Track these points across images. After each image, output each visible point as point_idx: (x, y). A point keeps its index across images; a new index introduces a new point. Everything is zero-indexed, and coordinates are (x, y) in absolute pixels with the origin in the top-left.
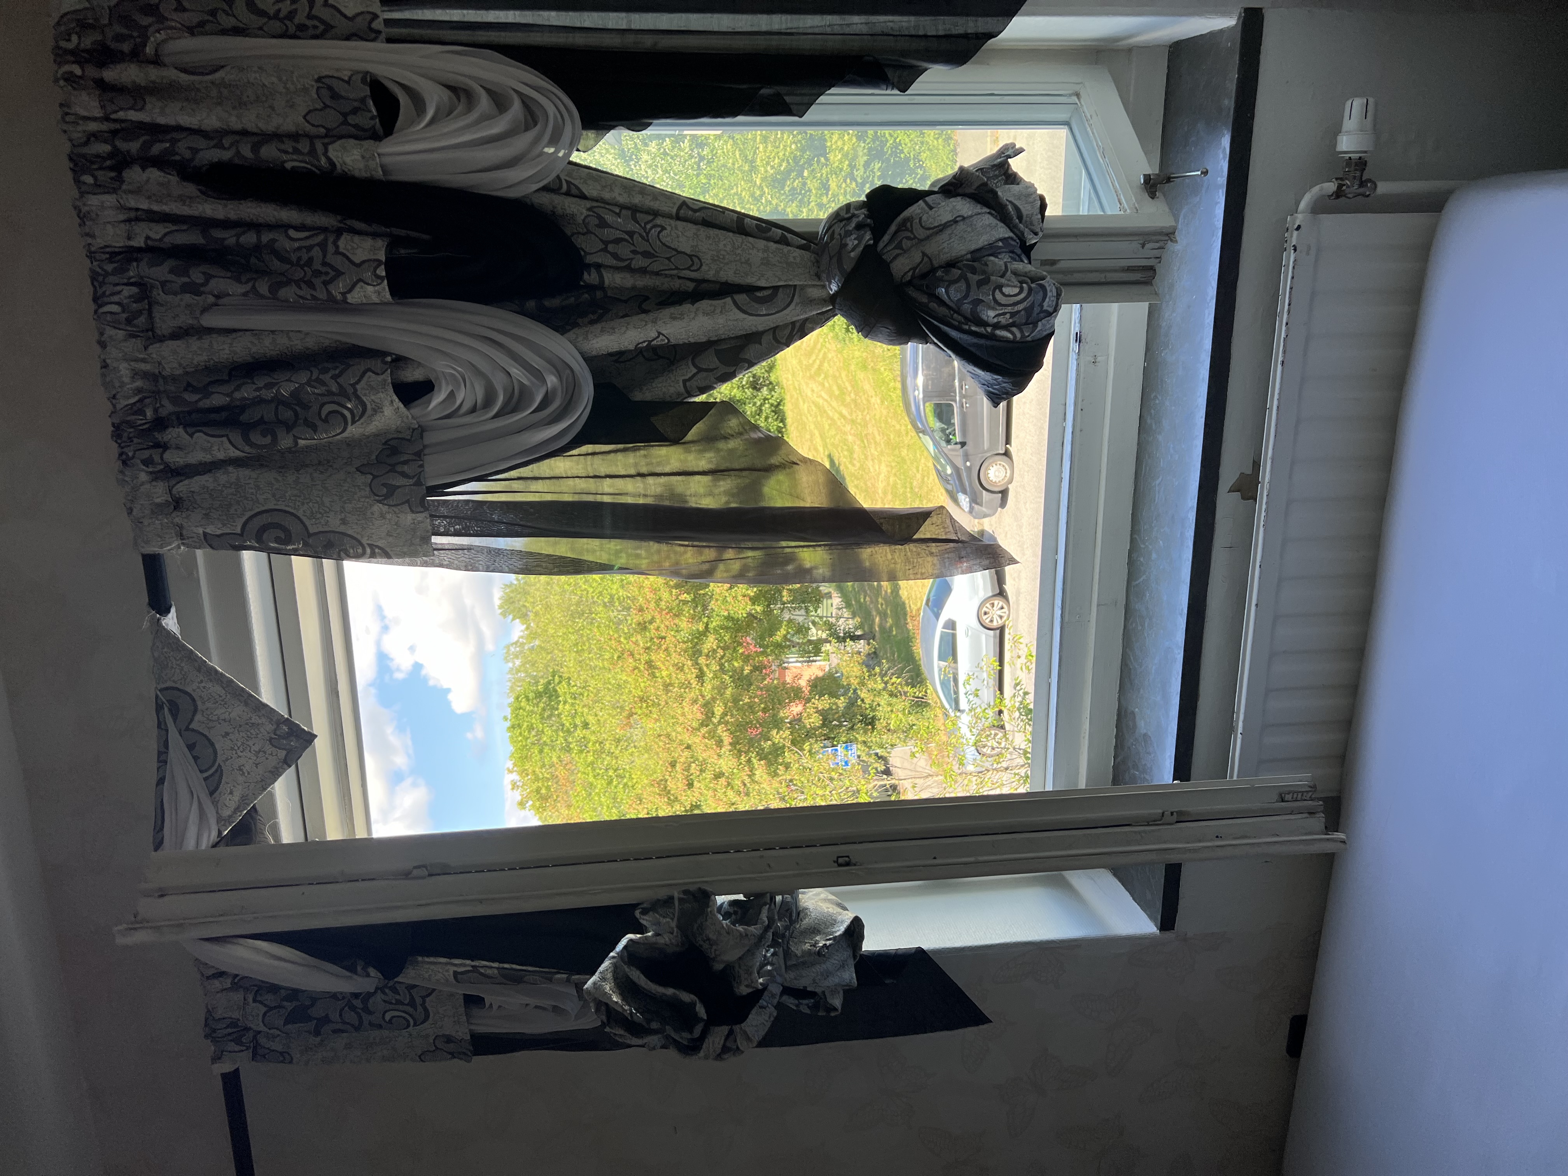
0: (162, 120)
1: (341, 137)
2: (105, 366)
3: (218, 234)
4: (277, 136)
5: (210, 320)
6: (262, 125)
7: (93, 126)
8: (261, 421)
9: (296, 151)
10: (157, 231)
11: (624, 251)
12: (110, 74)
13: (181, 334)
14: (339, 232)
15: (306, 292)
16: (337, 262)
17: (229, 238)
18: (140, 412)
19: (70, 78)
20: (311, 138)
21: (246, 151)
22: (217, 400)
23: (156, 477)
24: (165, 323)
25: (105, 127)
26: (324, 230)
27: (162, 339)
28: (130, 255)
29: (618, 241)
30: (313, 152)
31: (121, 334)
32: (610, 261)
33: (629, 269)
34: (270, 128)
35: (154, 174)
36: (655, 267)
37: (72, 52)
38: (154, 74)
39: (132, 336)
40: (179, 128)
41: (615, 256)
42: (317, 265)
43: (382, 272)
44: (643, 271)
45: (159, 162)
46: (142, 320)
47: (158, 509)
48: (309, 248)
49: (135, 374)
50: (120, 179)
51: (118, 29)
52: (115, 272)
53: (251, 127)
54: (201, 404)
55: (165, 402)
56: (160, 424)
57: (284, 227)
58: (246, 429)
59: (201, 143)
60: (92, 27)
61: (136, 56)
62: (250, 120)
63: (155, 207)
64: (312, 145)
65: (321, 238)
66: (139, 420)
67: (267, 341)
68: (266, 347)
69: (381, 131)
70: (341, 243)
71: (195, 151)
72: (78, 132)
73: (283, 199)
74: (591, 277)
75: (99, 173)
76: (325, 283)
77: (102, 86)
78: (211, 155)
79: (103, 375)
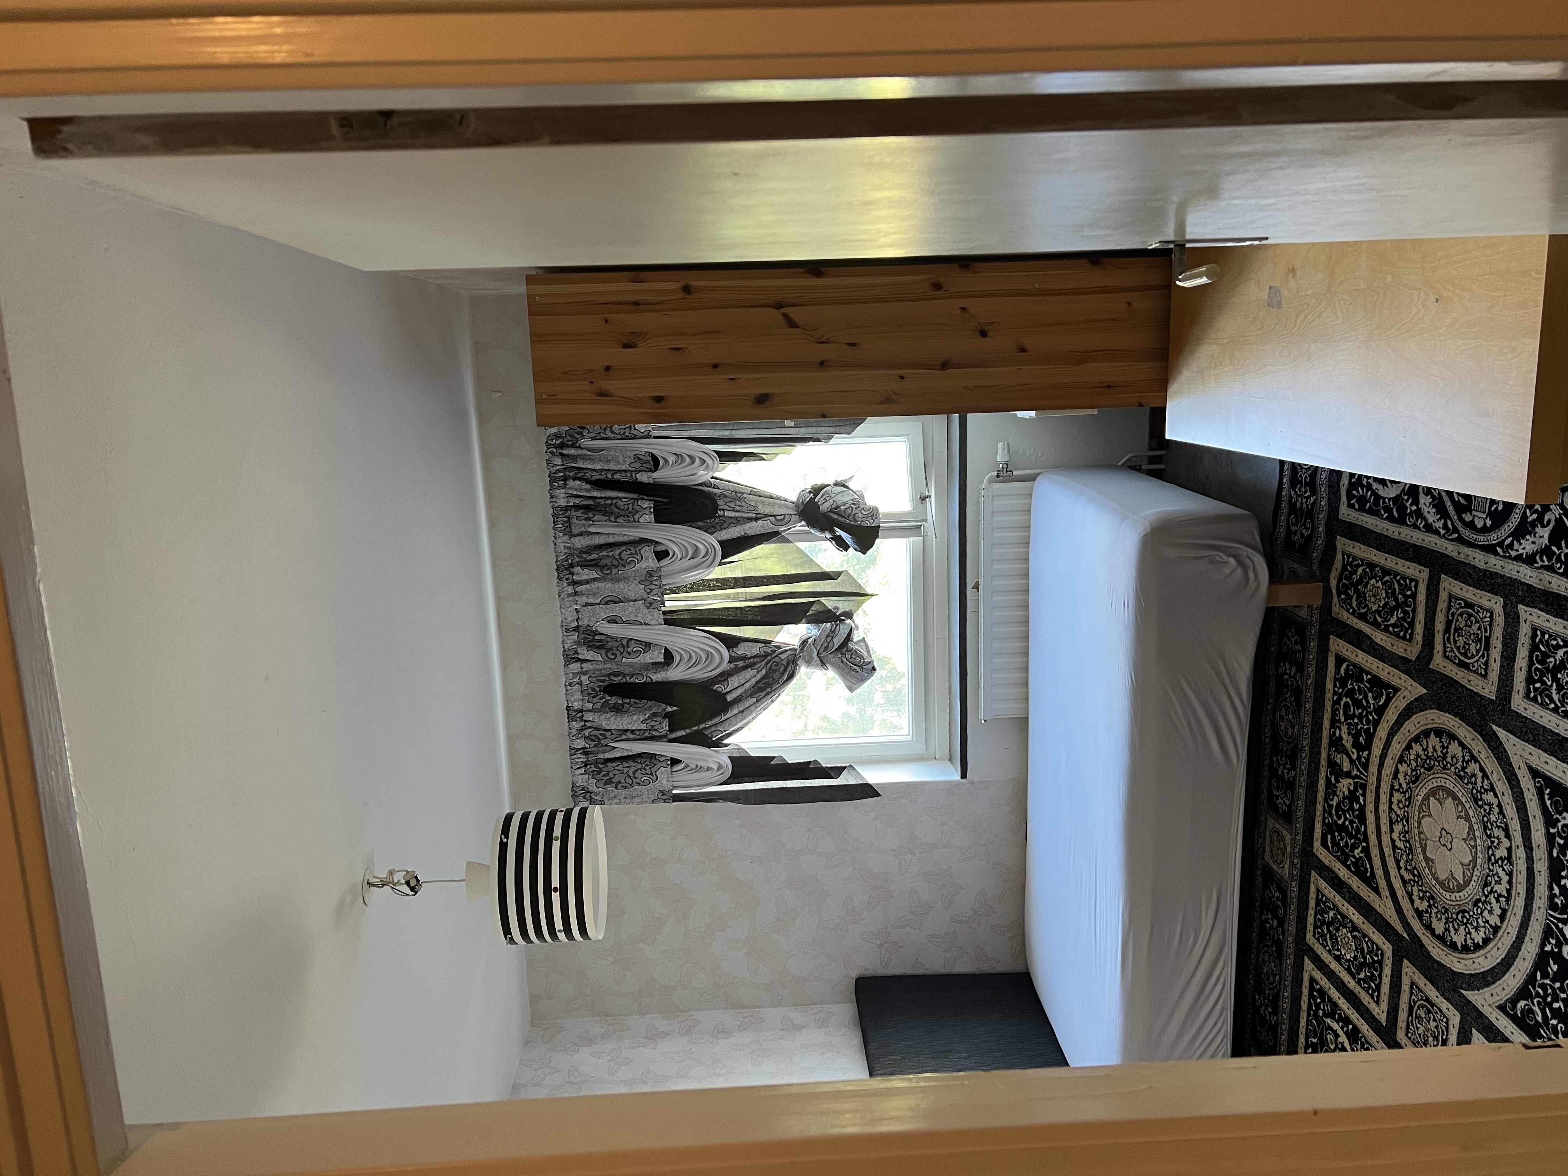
0: (582, 466)
1: (640, 471)
2: (555, 545)
3: (599, 501)
4: (620, 471)
5: (590, 530)
6: (615, 468)
7: (558, 467)
8: (606, 565)
9: (626, 476)
10: (577, 501)
11: (732, 505)
12: (564, 452)
13: (581, 534)
14: (638, 500)
15: (626, 519)
16: (638, 508)
17: (602, 502)
18: (567, 561)
19: (552, 453)
20: (631, 471)
21: (609, 476)
22: (594, 556)
23: (569, 585)
24: (575, 531)
25: (561, 467)
26: (632, 499)
27: (575, 536)
28: (567, 508)
29: (730, 502)
30: (631, 476)
31: (561, 534)
32: (727, 508)
33: (733, 511)
34: (618, 468)
35: (578, 482)
36: (743, 510)
37: (553, 445)
38: (580, 452)
39: (565, 534)
40: (587, 469)
41: (729, 506)
42: (630, 510)
43: (652, 510)
44: (738, 511)
45: (580, 479)
46: (568, 529)
47: (569, 595)
48: (628, 504)
49: (565, 547)
50: (565, 484)
51: (569, 438)
52: (562, 514)
53: (612, 469)
54: (588, 558)
55: (576, 557)
56: (572, 566)
57: (620, 498)
58: (602, 568)
59: (595, 473)
60: (560, 437)
61: (573, 446)
62: (612, 467)
63: (578, 494)
64: (631, 475)
65: (632, 501)
66: (565, 563)
67: (611, 537)
68: (611, 540)
69: (653, 469)
70: (639, 502)
71: (592, 476)
72: (553, 470)
73: (620, 490)
74: (720, 513)
75: (559, 482)
76: (633, 515)
77: (561, 454)
78: (597, 476)
79: (555, 548)
